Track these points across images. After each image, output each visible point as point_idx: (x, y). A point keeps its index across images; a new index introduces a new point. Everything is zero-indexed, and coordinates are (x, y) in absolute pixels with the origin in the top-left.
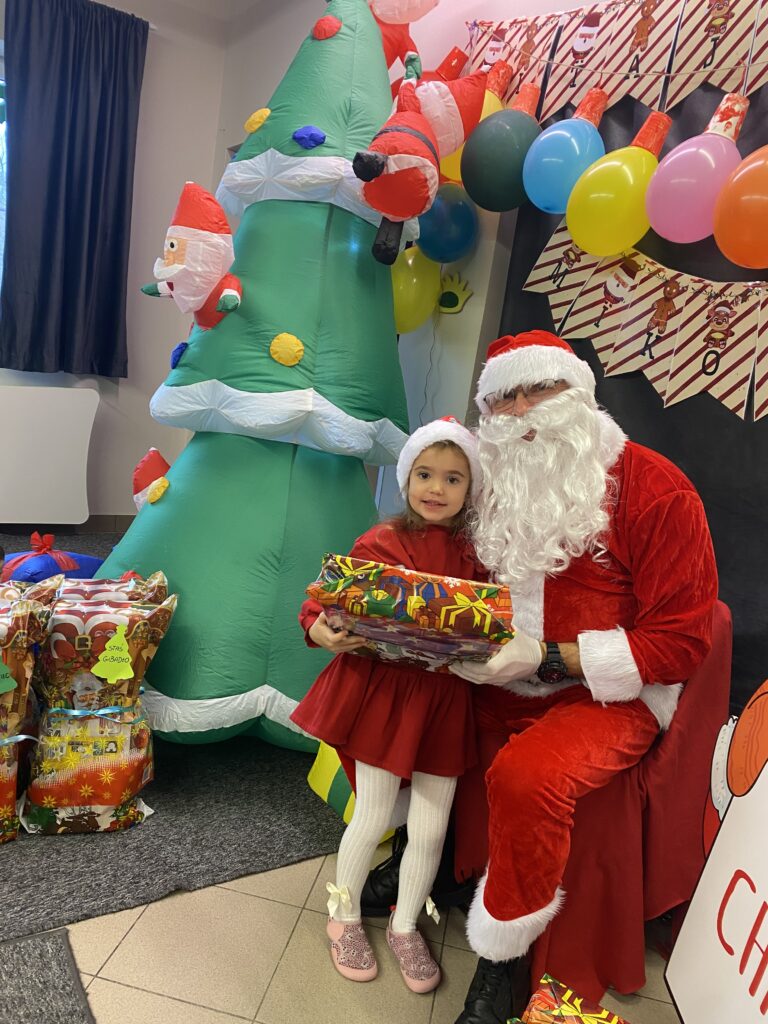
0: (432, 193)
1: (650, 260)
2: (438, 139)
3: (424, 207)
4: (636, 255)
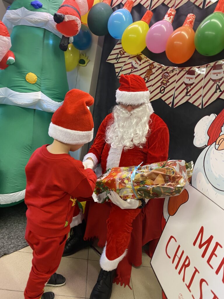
0: (79, 29)
1: (146, 57)
2: (80, 10)
3: (76, 33)
4: (141, 55)
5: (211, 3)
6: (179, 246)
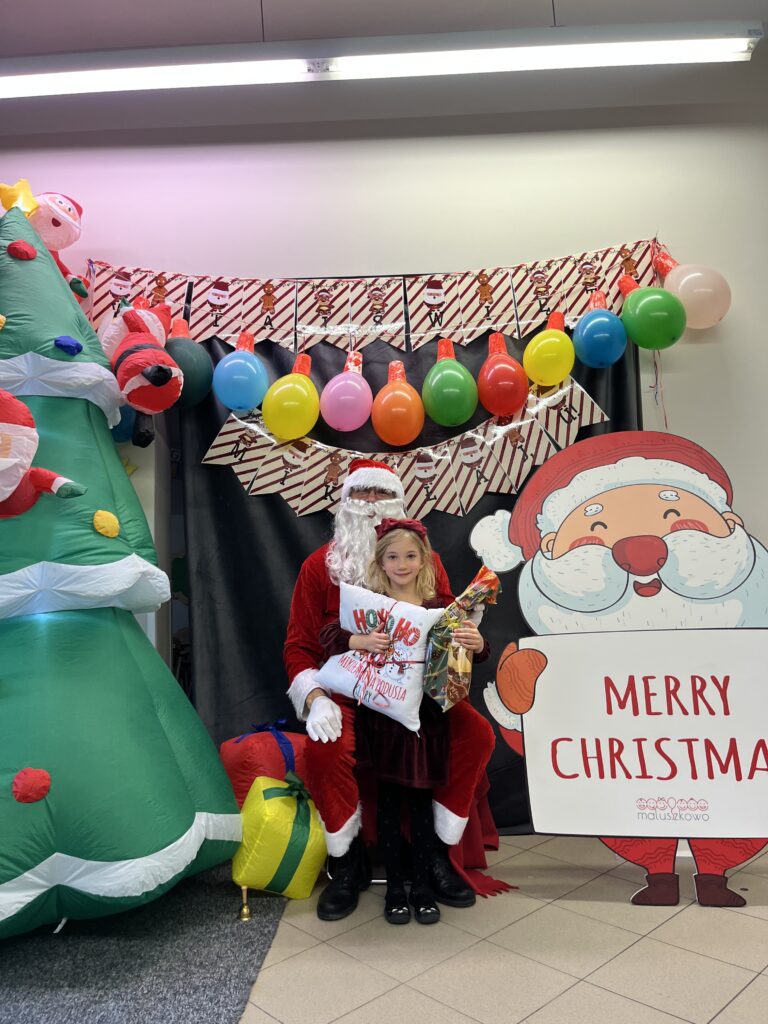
1: (315, 441)
4: (303, 438)
5: (421, 343)
6: (583, 741)
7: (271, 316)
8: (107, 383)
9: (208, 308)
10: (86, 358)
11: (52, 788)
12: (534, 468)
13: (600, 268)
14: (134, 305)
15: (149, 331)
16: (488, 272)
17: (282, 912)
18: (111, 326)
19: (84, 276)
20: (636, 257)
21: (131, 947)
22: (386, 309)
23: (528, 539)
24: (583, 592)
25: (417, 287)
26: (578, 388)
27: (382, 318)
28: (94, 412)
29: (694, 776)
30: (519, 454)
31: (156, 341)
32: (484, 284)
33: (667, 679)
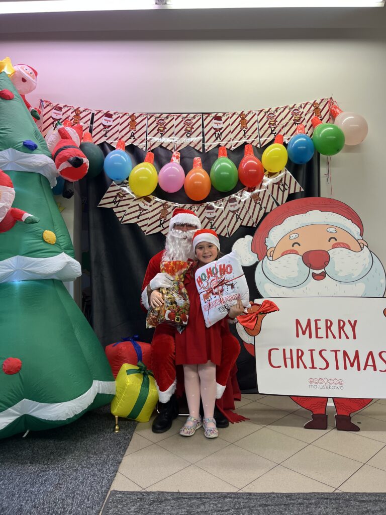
1: (155, 197)
4: (149, 195)
5: (210, 149)
6: (284, 350)
7: (134, 132)
8: (50, 165)
9: (102, 127)
10: (40, 152)
11: (22, 367)
12: (265, 214)
13: (303, 112)
14: (64, 124)
15: (71, 139)
16: (246, 113)
17: (135, 429)
18: (52, 135)
19: (38, 108)
20: (321, 107)
21: (61, 444)
22: (193, 130)
23: (261, 250)
24: (287, 277)
25: (209, 119)
26: (289, 174)
27: (191, 135)
28: (43, 180)
29: (337, 368)
30: (258, 206)
31: (75, 144)
32: (243, 119)
33: (327, 321)
